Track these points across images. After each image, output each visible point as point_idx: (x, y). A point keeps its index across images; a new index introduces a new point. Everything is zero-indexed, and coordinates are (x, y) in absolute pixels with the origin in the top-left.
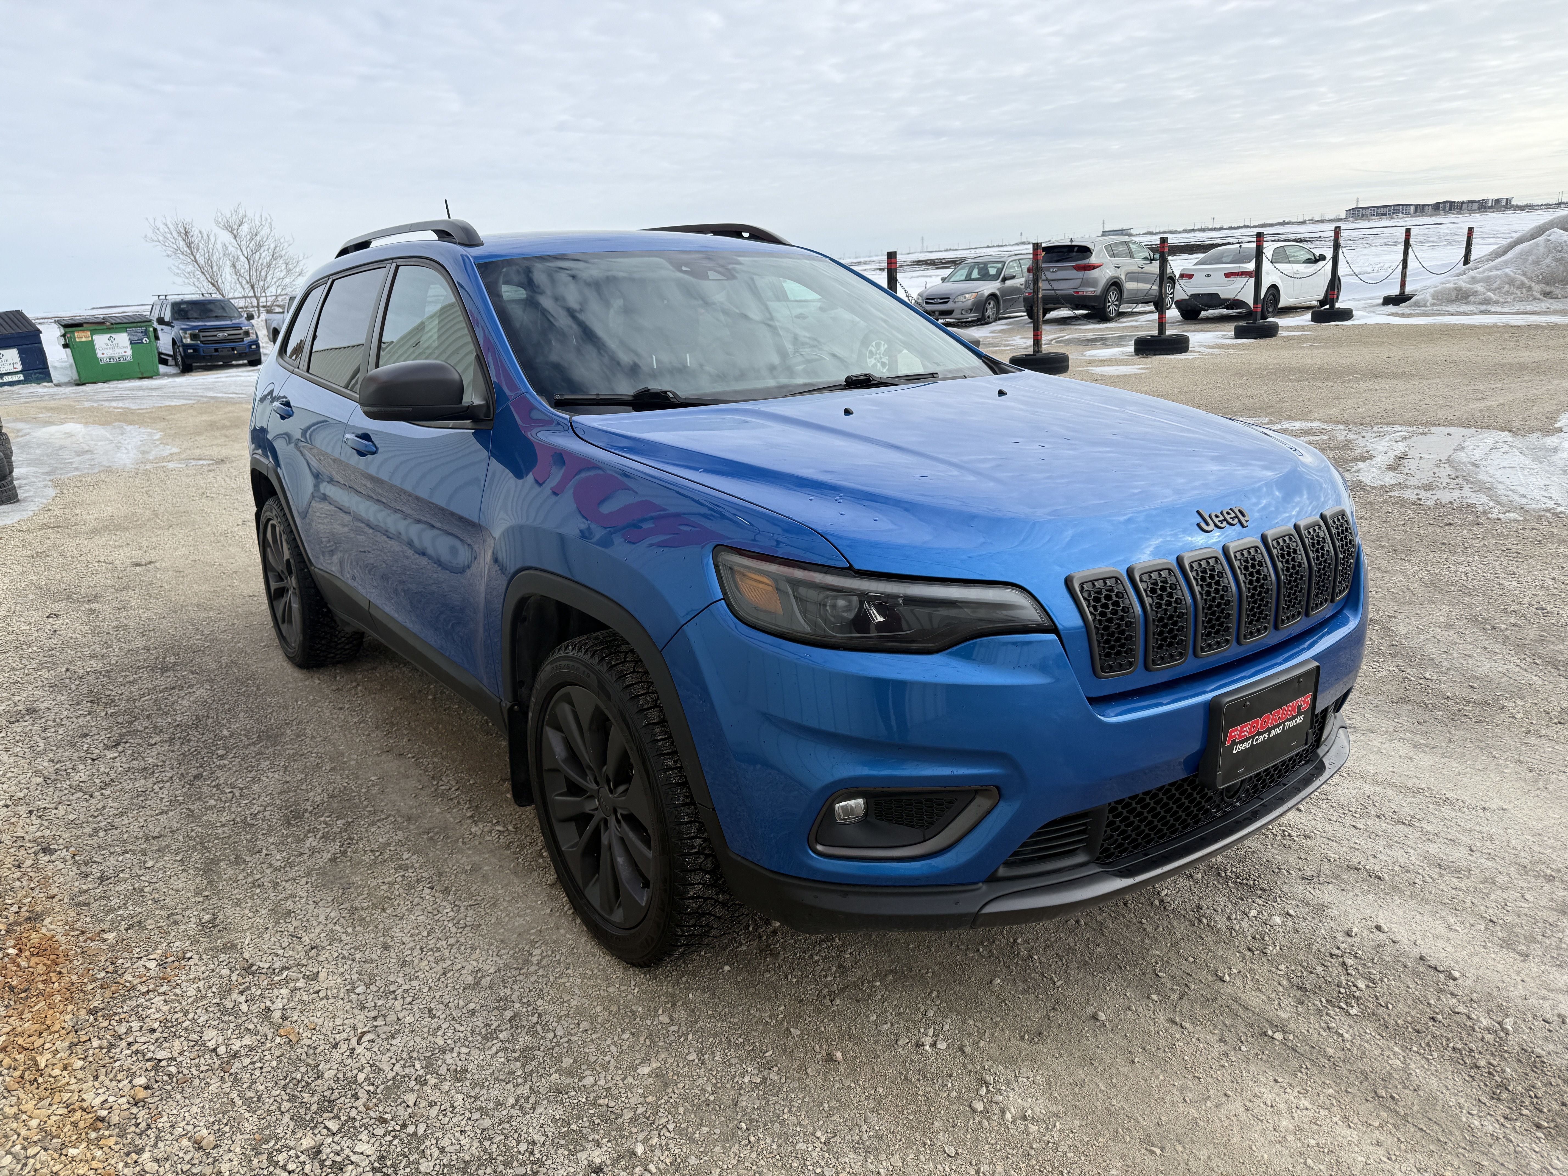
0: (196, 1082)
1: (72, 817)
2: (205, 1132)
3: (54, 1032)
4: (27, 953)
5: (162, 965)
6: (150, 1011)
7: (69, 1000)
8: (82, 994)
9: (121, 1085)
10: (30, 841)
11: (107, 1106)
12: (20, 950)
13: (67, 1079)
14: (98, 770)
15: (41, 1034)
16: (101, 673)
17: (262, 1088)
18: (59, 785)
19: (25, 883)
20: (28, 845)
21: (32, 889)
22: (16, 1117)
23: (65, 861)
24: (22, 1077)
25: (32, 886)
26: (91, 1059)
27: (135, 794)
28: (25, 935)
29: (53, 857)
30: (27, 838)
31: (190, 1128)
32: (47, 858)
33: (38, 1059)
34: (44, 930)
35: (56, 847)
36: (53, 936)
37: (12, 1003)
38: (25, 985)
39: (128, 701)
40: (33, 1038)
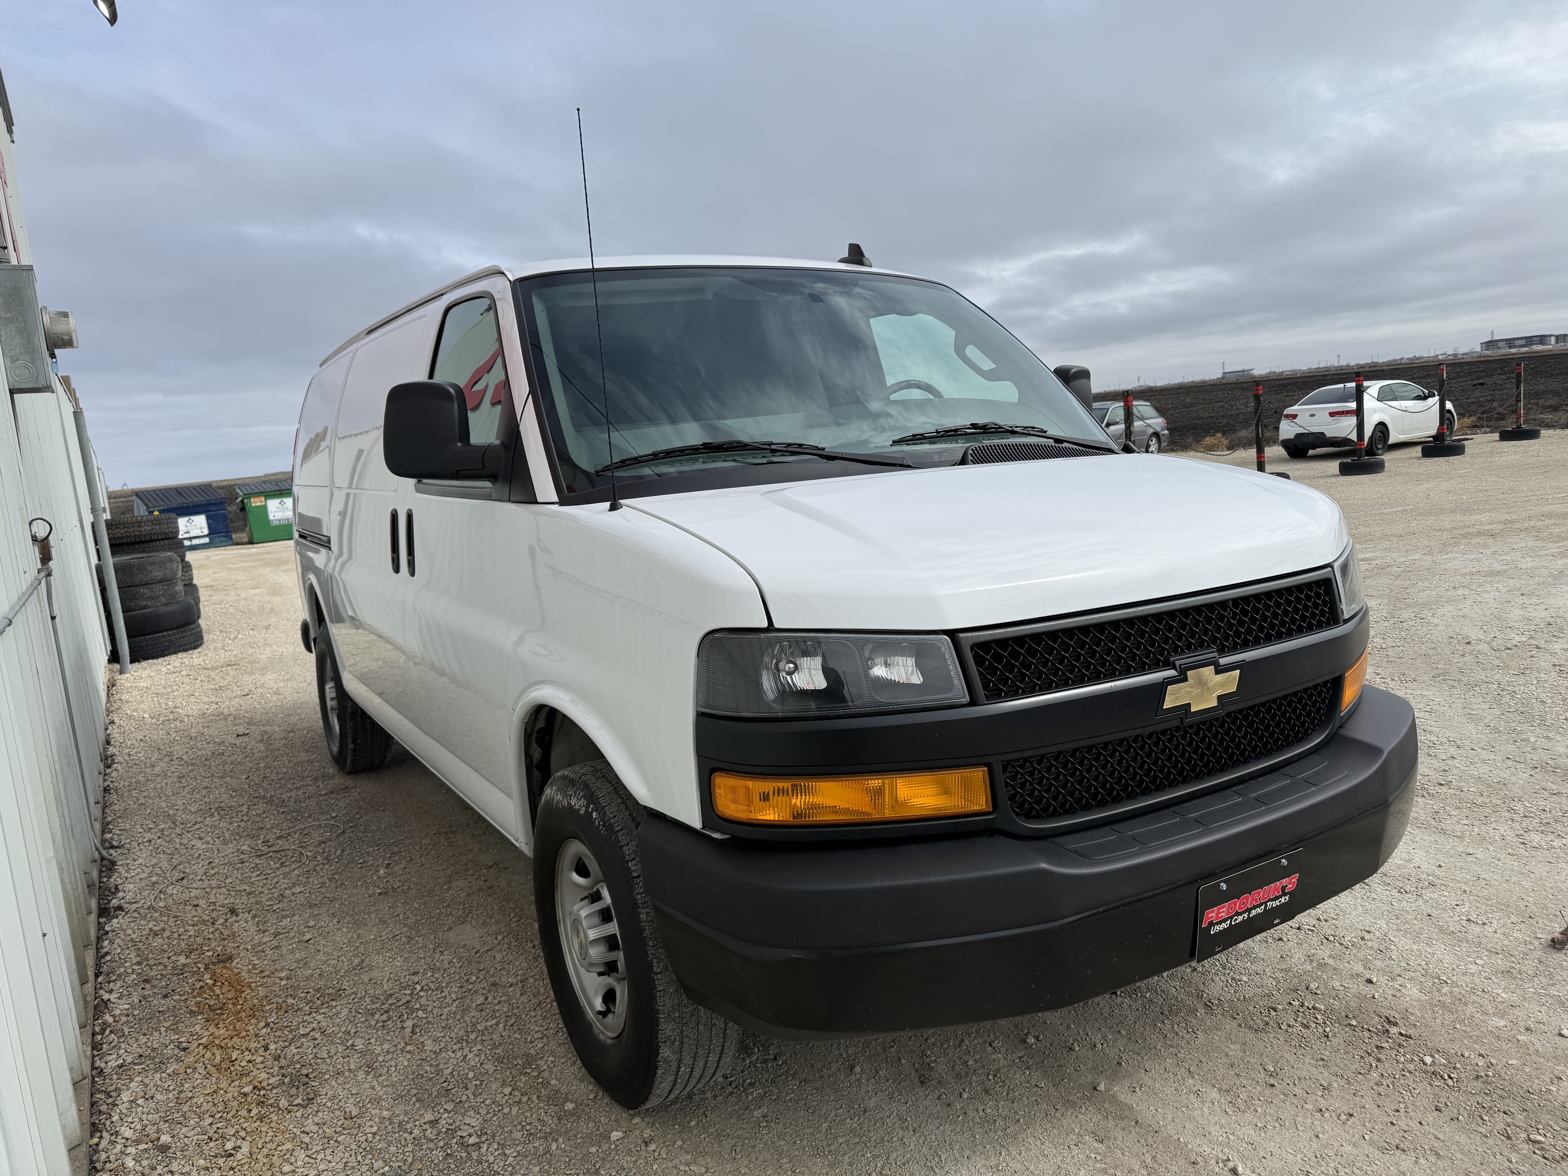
3: (241, 1038)
12: (215, 980)
15: (232, 1038)
23: (247, 921)
29: (238, 919)
32: (234, 919)
34: (232, 968)
36: (239, 973)
40: (226, 1041)
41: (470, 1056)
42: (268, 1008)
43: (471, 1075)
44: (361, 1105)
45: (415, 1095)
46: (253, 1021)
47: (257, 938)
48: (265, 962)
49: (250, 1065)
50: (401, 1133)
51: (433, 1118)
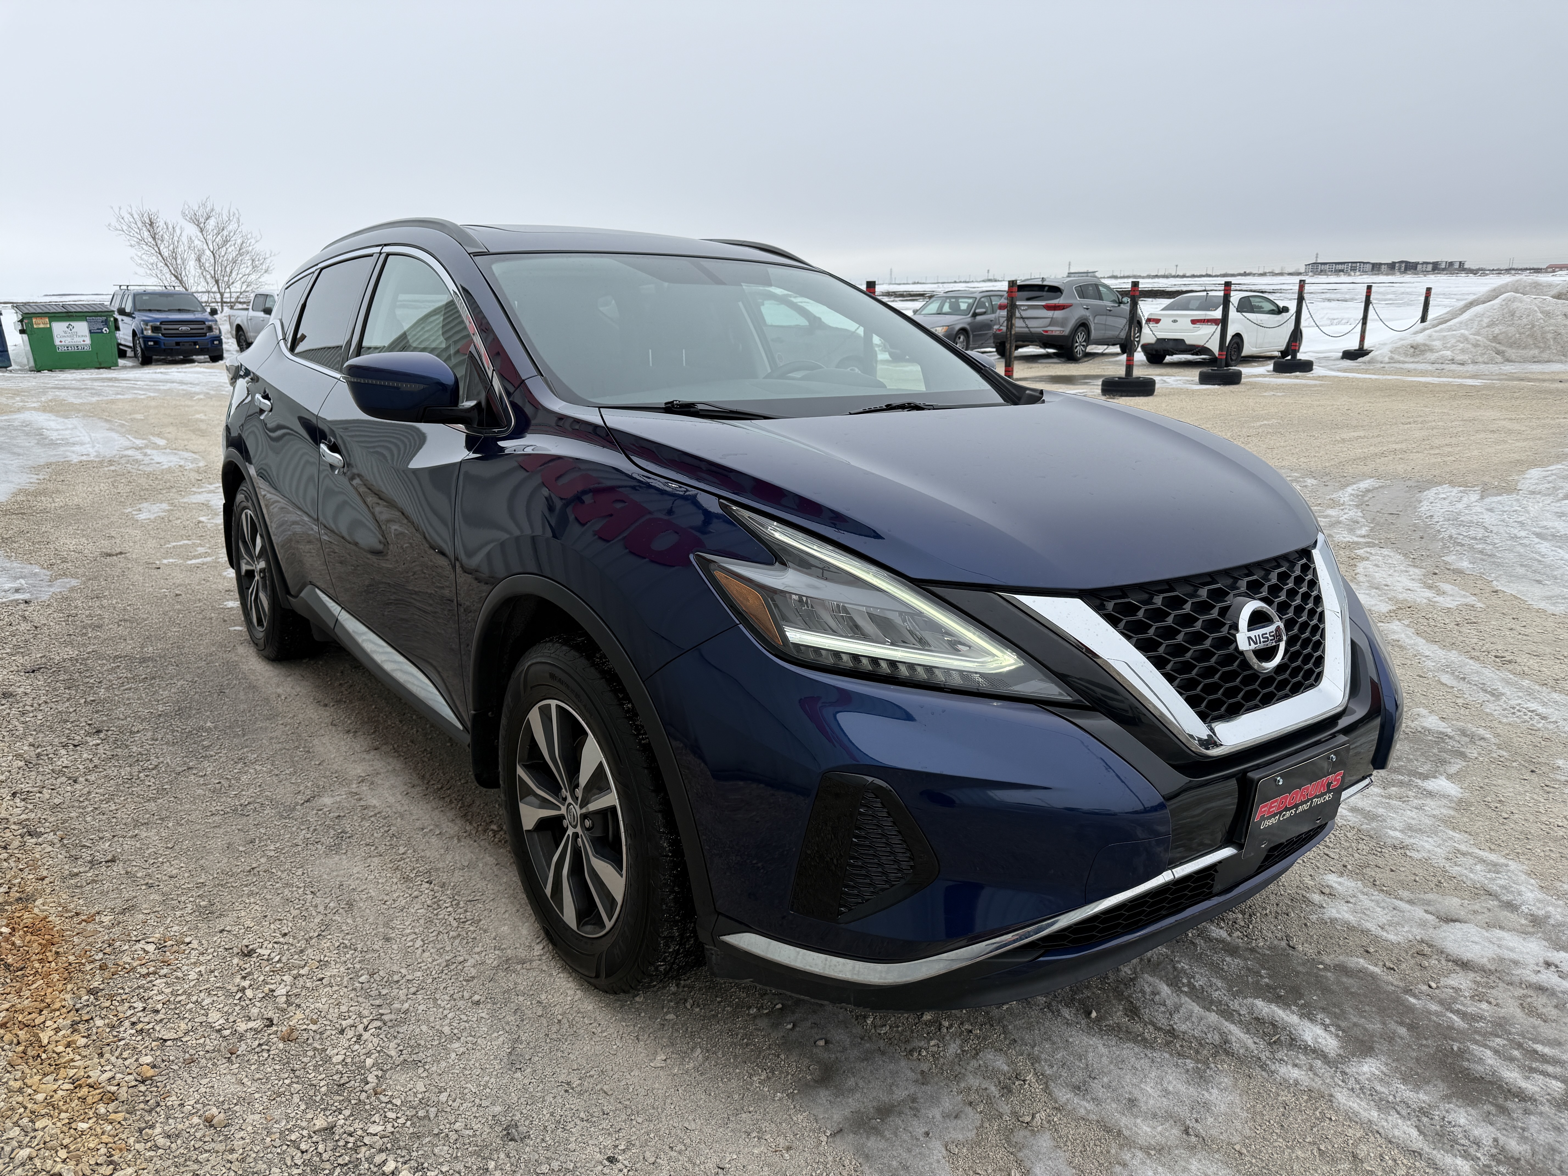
0: (203, 1062)
1: (57, 801)
2: (214, 1111)
3: (55, 1010)
4: (21, 933)
5: (161, 947)
6: (152, 993)
7: (68, 980)
8: (80, 974)
9: (127, 1063)
10: (14, 823)
11: (115, 1082)
12: (13, 929)
13: (71, 1056)
14: (81, 757)
15: (41, 1011)
16: (77, 660)
17: (269, 1070)
18: (41, 769)
19: (13, 864)
20: (13, 827)
21: (21, 870)
22: (20, 1090)
23: (52, 844)
24: (24, 1052)
25: (21, 867)
26: (95, 1038)
27: (120, 781)
28: (17, 914)
29: (40, 840)
30: (12, 820)
31: (199, 1106)
32: (34, 840)
33: (41, 1035)
34: (36, 910)
35: (42, 830)
36: (46, 917)
37: (8, 980)
38: (20, 964)
39: (107, 689)
40: (33, 1016)
41: (366, 1036)
42: (88, 967)
43: (369, 1062)
44: (226, 1106)
45: (298, 1093)
46: (69, 987)
47: (67, 867)
48: (81, 902)
49: (69, 1050)
50: (285, 1147)
51: (325, 1125)
